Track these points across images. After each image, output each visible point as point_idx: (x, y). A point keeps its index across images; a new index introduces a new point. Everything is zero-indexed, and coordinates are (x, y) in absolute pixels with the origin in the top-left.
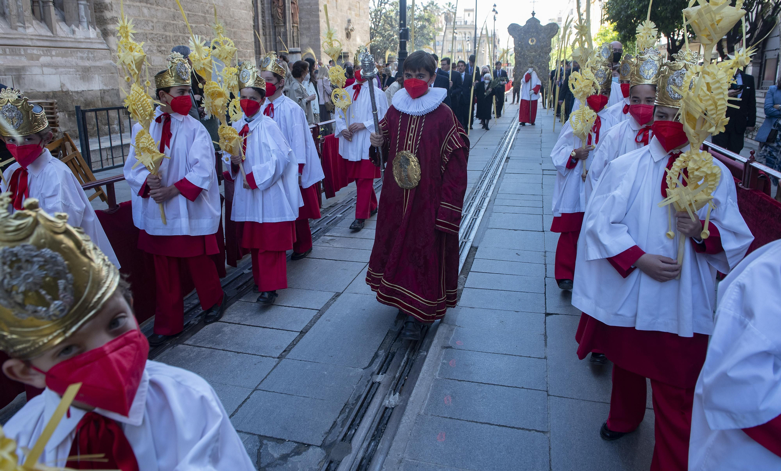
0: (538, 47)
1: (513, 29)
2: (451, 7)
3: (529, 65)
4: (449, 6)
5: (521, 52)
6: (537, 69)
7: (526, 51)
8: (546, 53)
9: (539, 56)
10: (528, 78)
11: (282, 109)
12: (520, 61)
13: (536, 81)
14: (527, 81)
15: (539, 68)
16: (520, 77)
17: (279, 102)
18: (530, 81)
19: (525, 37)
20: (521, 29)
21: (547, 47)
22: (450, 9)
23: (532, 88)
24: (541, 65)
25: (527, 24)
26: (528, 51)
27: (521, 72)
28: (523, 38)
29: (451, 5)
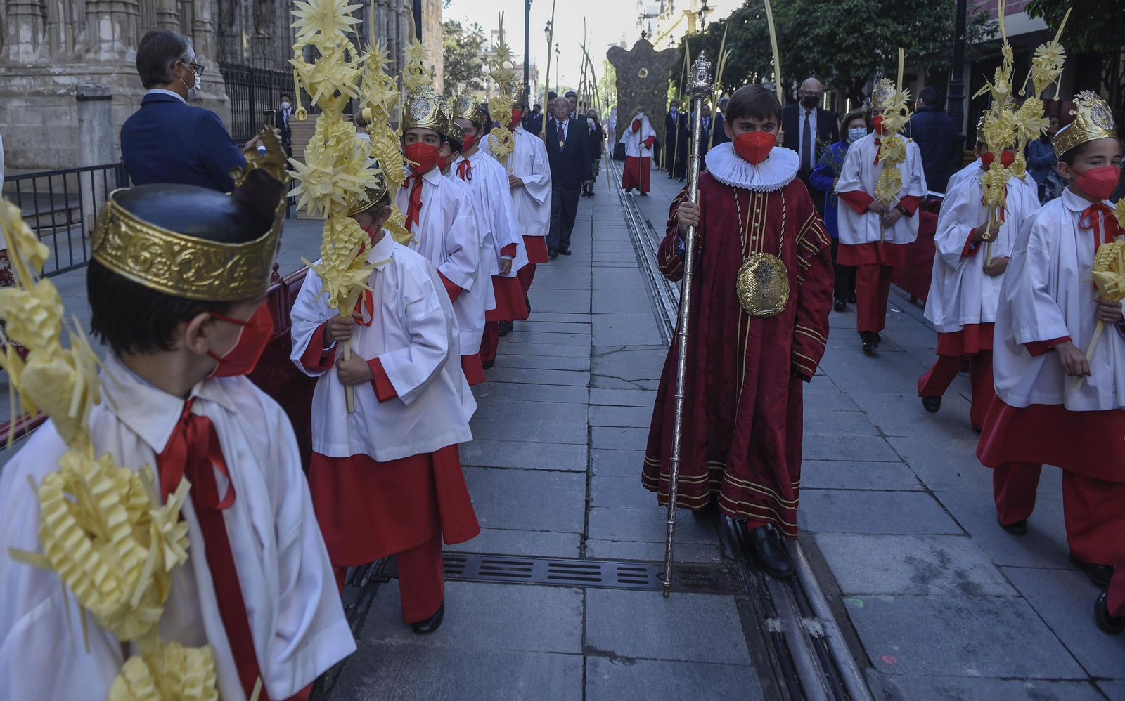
0: (651, 82)
1: (615, 54)
2: (478, 30)
3: (639, 107)
4: (475, 28)
5: (627, 89)
6: (649, 112)
7: (635, 87)
8: (662, 91)
9: (653, 95)
10: (637, 126)
11: (482, 168)
12: (625, 101)
13: (647, 130)
14: (635, 131)
15: (653, 112)
16: (626, 124)
17: (478, 158)
18: (639, 131)
19: (632, 66)
20: (626, 56)
21: (664, 82)
22: (476, 31)
23: (643, 140)
24: (654, 107)
25: (636, 48)
26: (637, 86)
27: (627, 116)
28: (630, 68)
29: (478, 27)
